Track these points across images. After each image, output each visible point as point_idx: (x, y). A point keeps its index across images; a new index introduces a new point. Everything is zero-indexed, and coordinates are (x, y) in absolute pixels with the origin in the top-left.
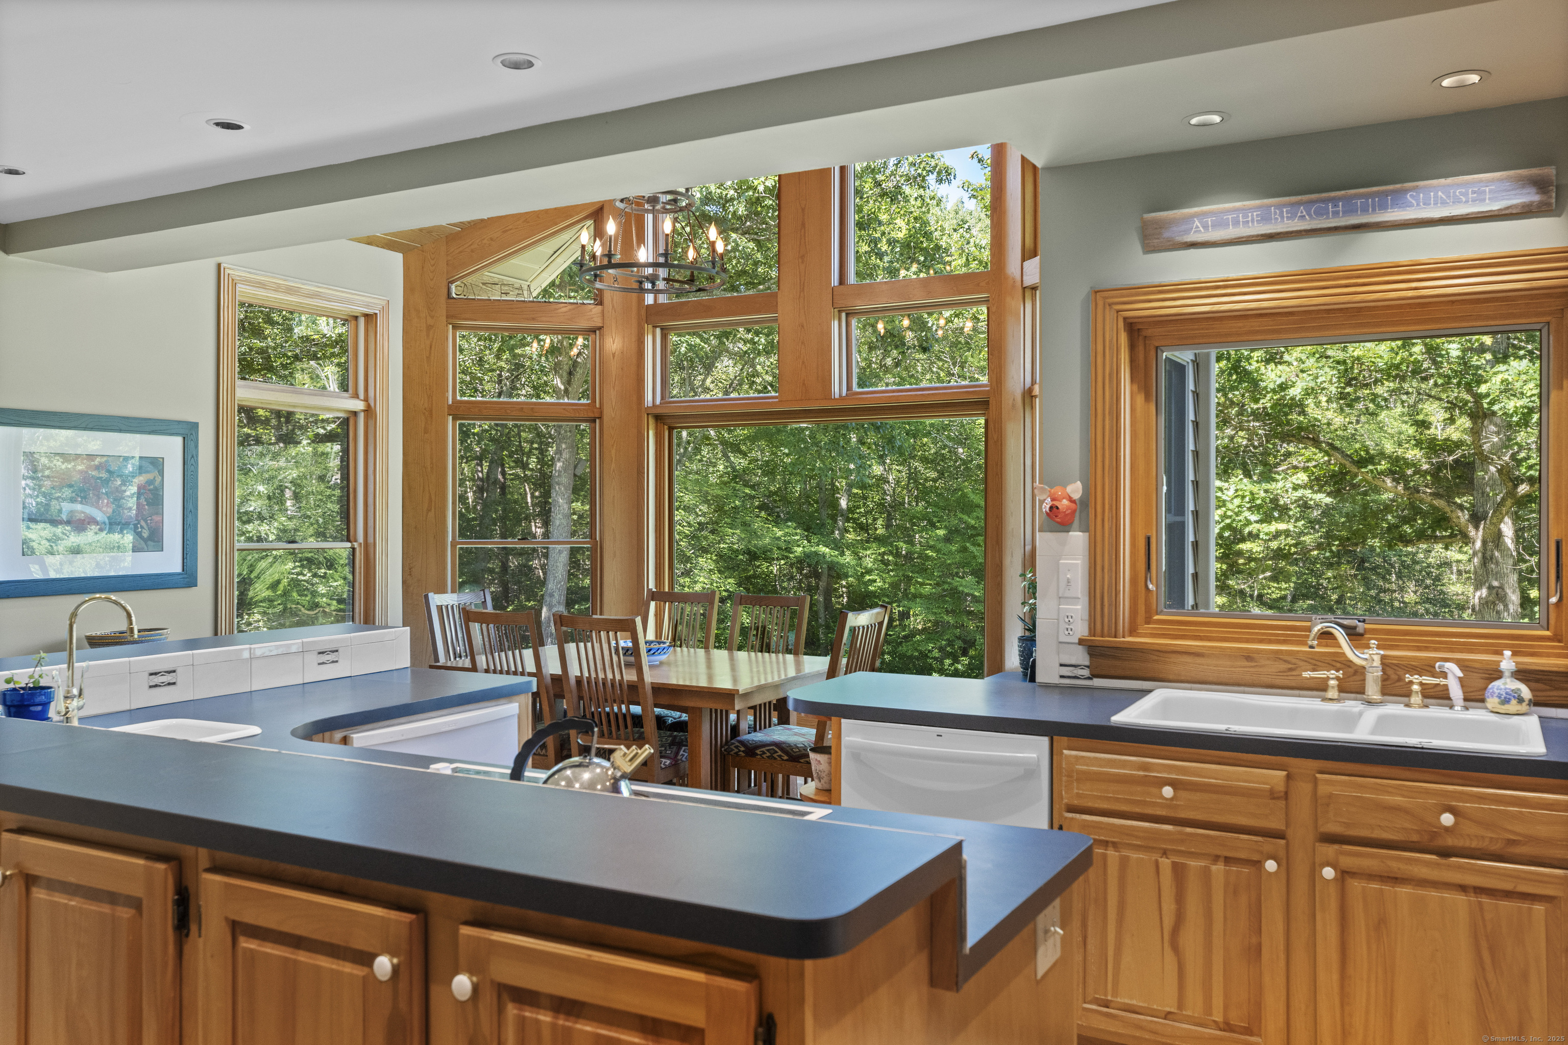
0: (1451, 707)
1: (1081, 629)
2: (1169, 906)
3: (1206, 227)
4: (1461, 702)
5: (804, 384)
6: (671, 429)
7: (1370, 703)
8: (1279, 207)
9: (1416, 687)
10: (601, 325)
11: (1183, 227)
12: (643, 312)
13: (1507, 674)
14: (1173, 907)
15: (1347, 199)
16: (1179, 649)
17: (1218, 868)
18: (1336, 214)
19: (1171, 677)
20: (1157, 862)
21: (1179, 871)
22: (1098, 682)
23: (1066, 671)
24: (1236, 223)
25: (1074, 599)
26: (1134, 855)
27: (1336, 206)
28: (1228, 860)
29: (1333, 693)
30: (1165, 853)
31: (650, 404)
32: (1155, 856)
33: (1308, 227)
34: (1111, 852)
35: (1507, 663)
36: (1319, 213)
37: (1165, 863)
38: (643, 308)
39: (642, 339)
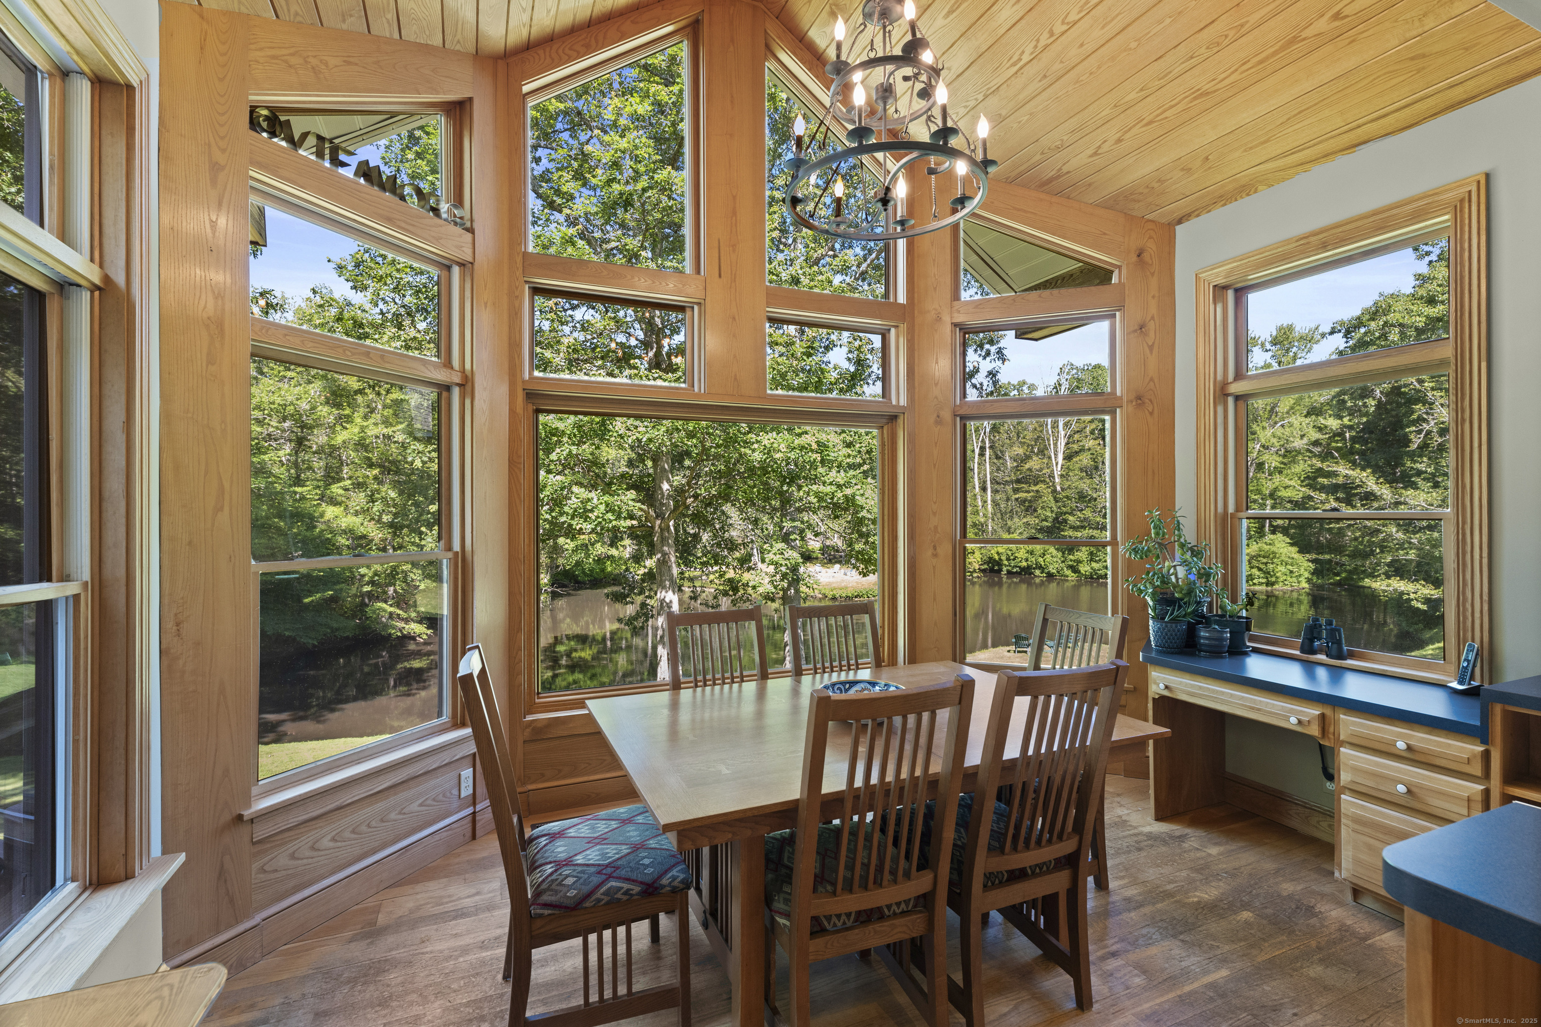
6: (537, 412)
10: (469, 260)
12: (519, 261)
38: (518, 254)
39: (517, 293)
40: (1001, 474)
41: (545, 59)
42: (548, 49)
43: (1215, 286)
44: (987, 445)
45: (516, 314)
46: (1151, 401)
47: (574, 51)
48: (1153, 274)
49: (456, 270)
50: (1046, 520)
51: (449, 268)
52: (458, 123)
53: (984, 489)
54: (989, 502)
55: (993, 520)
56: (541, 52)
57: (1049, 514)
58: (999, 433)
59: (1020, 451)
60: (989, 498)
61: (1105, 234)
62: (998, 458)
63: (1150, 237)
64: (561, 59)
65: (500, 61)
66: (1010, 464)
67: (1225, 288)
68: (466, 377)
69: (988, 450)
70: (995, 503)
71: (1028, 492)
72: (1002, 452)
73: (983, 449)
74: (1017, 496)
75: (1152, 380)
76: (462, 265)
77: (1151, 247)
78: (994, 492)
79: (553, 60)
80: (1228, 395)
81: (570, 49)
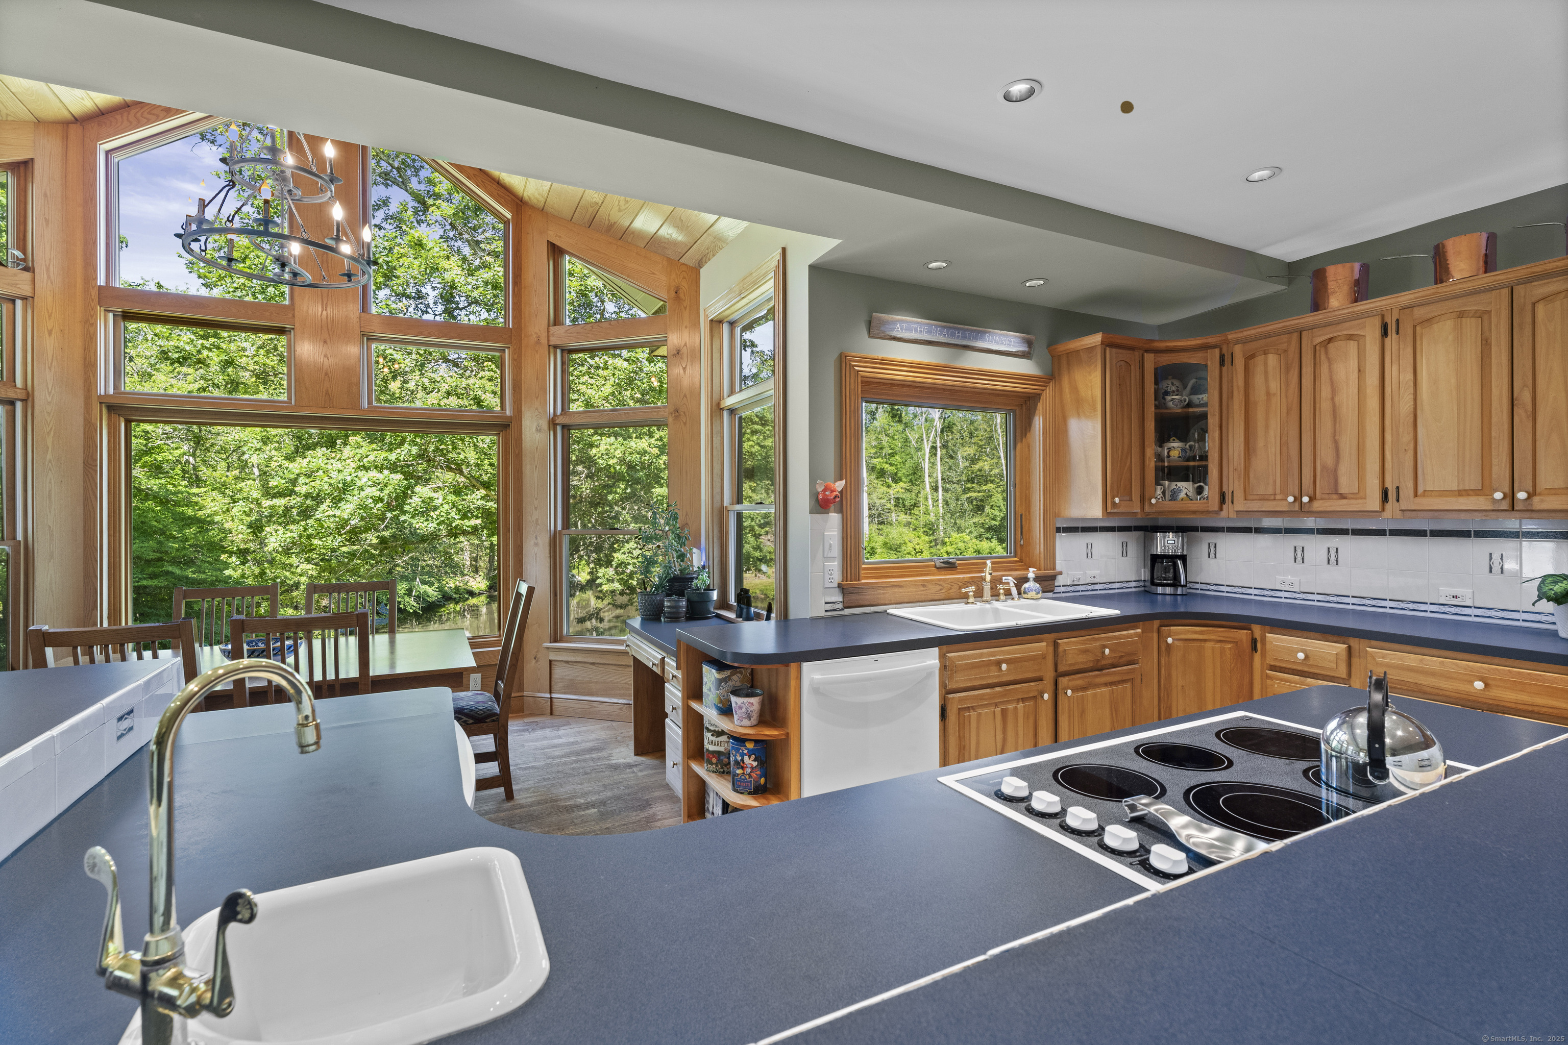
0: (1013, 599)
1: (837, 577)
2: (1000, 736)
3: (902, 329)
4: (1017, 596)
5: (327, 393)
6: (128, 422)
7: (987, 602)
8: (936, 326)
9: (1002, 591)
10: (30, 295)
11: (891, 326)
12: (94, 293)
13: (1031, 579)
14: (1002, 736)
15: (964, 330)
16: (895, 584)
17: (1020, 705)
18: (958, 337)
19: (882, 602)
20: (994, 711)
21: (1004, 712)
22: (848, 611)
23: (829, 607)
24: (916, 331)
25: (832, 559)
26: (984, 711)
27: (959, 333)
28: (1023, 700)
29: (971, 600)
30: (996, 705)
31: (103, 393)
32: (993, 708)
33: (946, 341)
34: (972, 713)
35: (1031, 575)
36: (952, 335)
37: (998, 710)
38: (93, 288)
39: (92, 321)
40: (953, 474)
41: (122, 122)
42: (125, 114)
43: (712, 321)
44: (939, 445)
45: (91, 338)
46: (684, 413)
47: (154, 114)
48: (685, 308)
49: (19, 303)
50: (994, 519)
51: (13, 302)
52: (22, 179)
53: (935, 489)
54: (940, 501)
55: (943, 519)
56: (118, 117)
57: (997, 513)
58: (952, 433)
59: (971, 451)
60: (940, 497)
61: (653, 274)
62: (951, 457)
63: (684, 278)
64: (139, 121)
65: (73, 127)
66: (962, 464)
67: (720, 322)
68: (28, 393)
69: (939, 449)
70: (947, 503)
71: (979, 492)
72: (953, 451)
73: (934, 448)
74: (968, 495)
75: (685, 396)
76: (24, 298)
77: (684, 285)
78: (946, 490)
79: (131, 123)
80: (722, 409)
81: (149, 113)
